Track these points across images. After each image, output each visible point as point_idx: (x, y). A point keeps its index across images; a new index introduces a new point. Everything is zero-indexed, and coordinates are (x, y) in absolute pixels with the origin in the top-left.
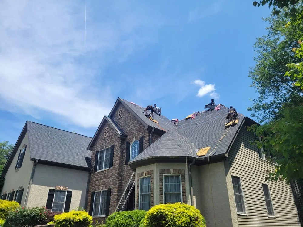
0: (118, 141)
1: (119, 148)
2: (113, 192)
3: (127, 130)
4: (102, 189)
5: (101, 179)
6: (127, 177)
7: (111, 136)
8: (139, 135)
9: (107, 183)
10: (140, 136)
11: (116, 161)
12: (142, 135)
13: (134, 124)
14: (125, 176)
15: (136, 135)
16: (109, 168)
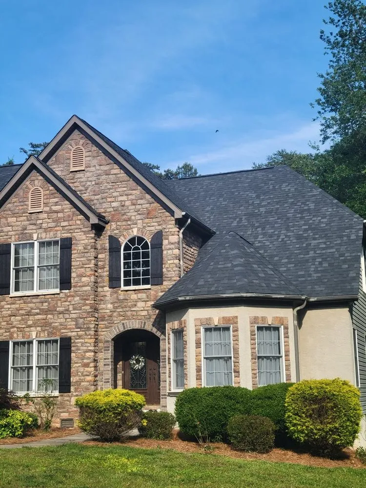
0: (84, 230)
1: (89, 247)
2: (79, 345)
3: (105, 205)
4: (36, 337)
5: (29, 314)
6: (115, 314)
7: (57, 212)
8: (149, 226)
9: (56, 324)
10: (152, 228)
11: (81, 276)
12: (160, 228)
13: (130, 197)
14: (108, 311)
15: (140, 226)
16: (57, 291)
